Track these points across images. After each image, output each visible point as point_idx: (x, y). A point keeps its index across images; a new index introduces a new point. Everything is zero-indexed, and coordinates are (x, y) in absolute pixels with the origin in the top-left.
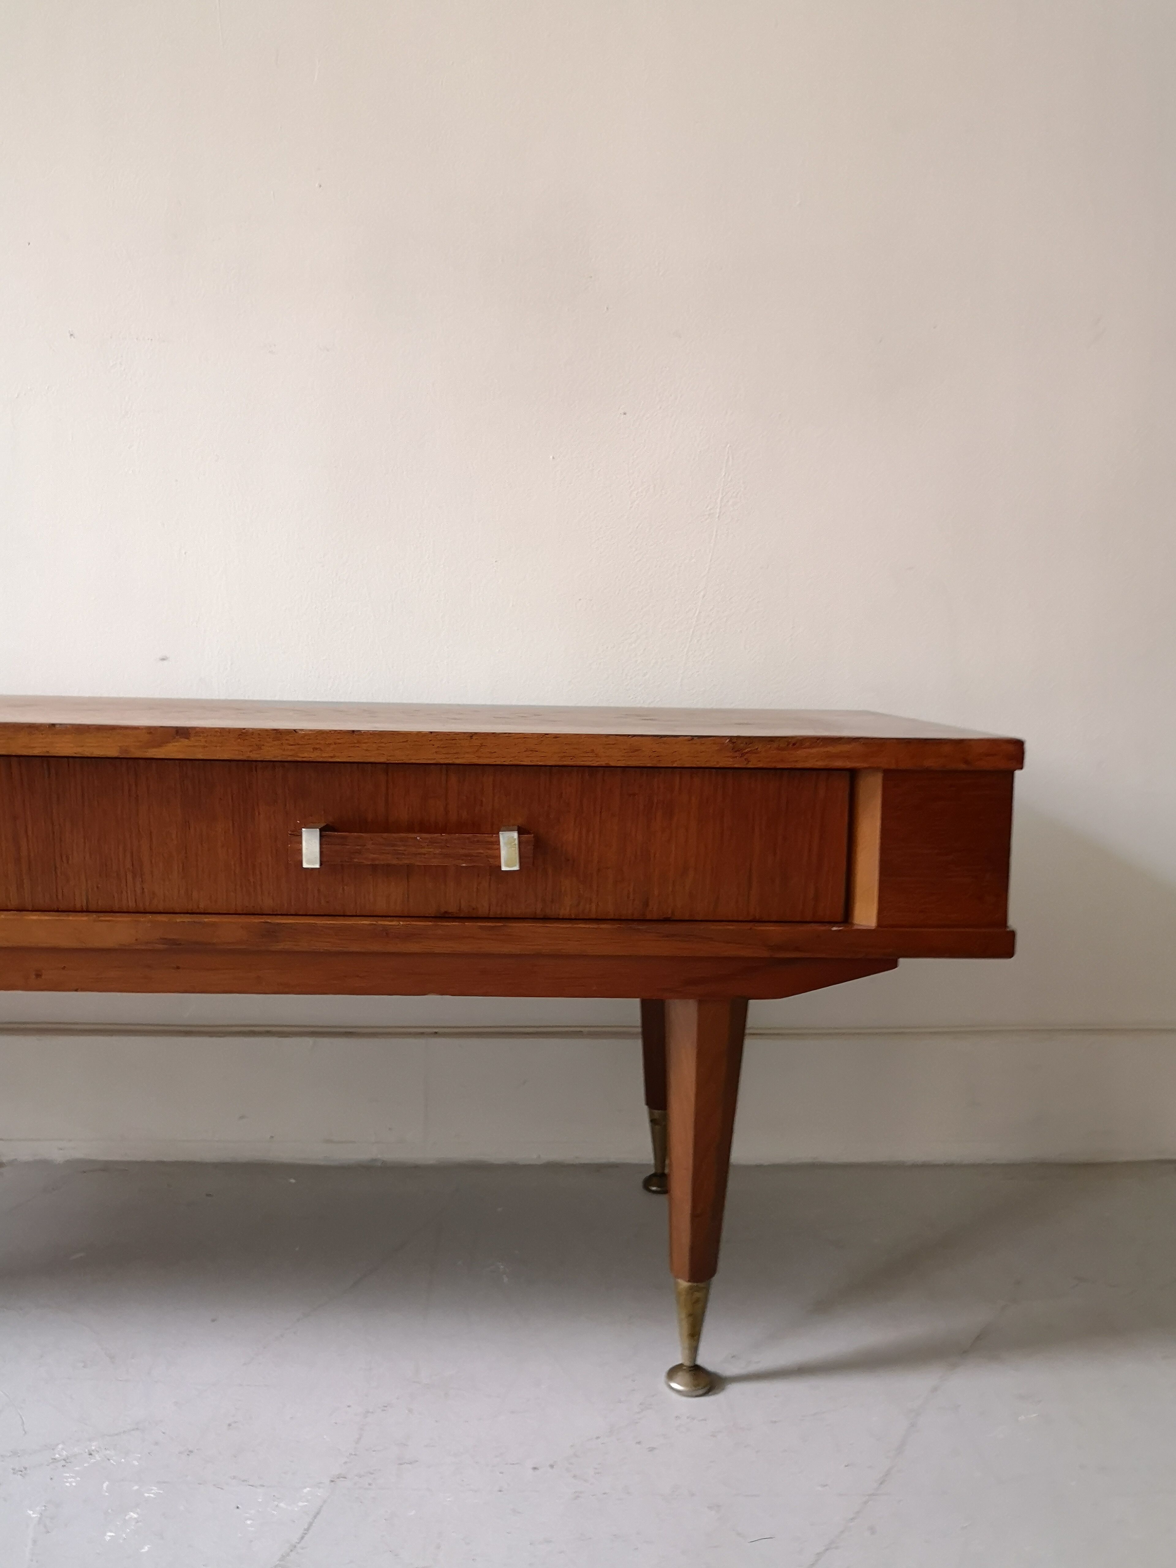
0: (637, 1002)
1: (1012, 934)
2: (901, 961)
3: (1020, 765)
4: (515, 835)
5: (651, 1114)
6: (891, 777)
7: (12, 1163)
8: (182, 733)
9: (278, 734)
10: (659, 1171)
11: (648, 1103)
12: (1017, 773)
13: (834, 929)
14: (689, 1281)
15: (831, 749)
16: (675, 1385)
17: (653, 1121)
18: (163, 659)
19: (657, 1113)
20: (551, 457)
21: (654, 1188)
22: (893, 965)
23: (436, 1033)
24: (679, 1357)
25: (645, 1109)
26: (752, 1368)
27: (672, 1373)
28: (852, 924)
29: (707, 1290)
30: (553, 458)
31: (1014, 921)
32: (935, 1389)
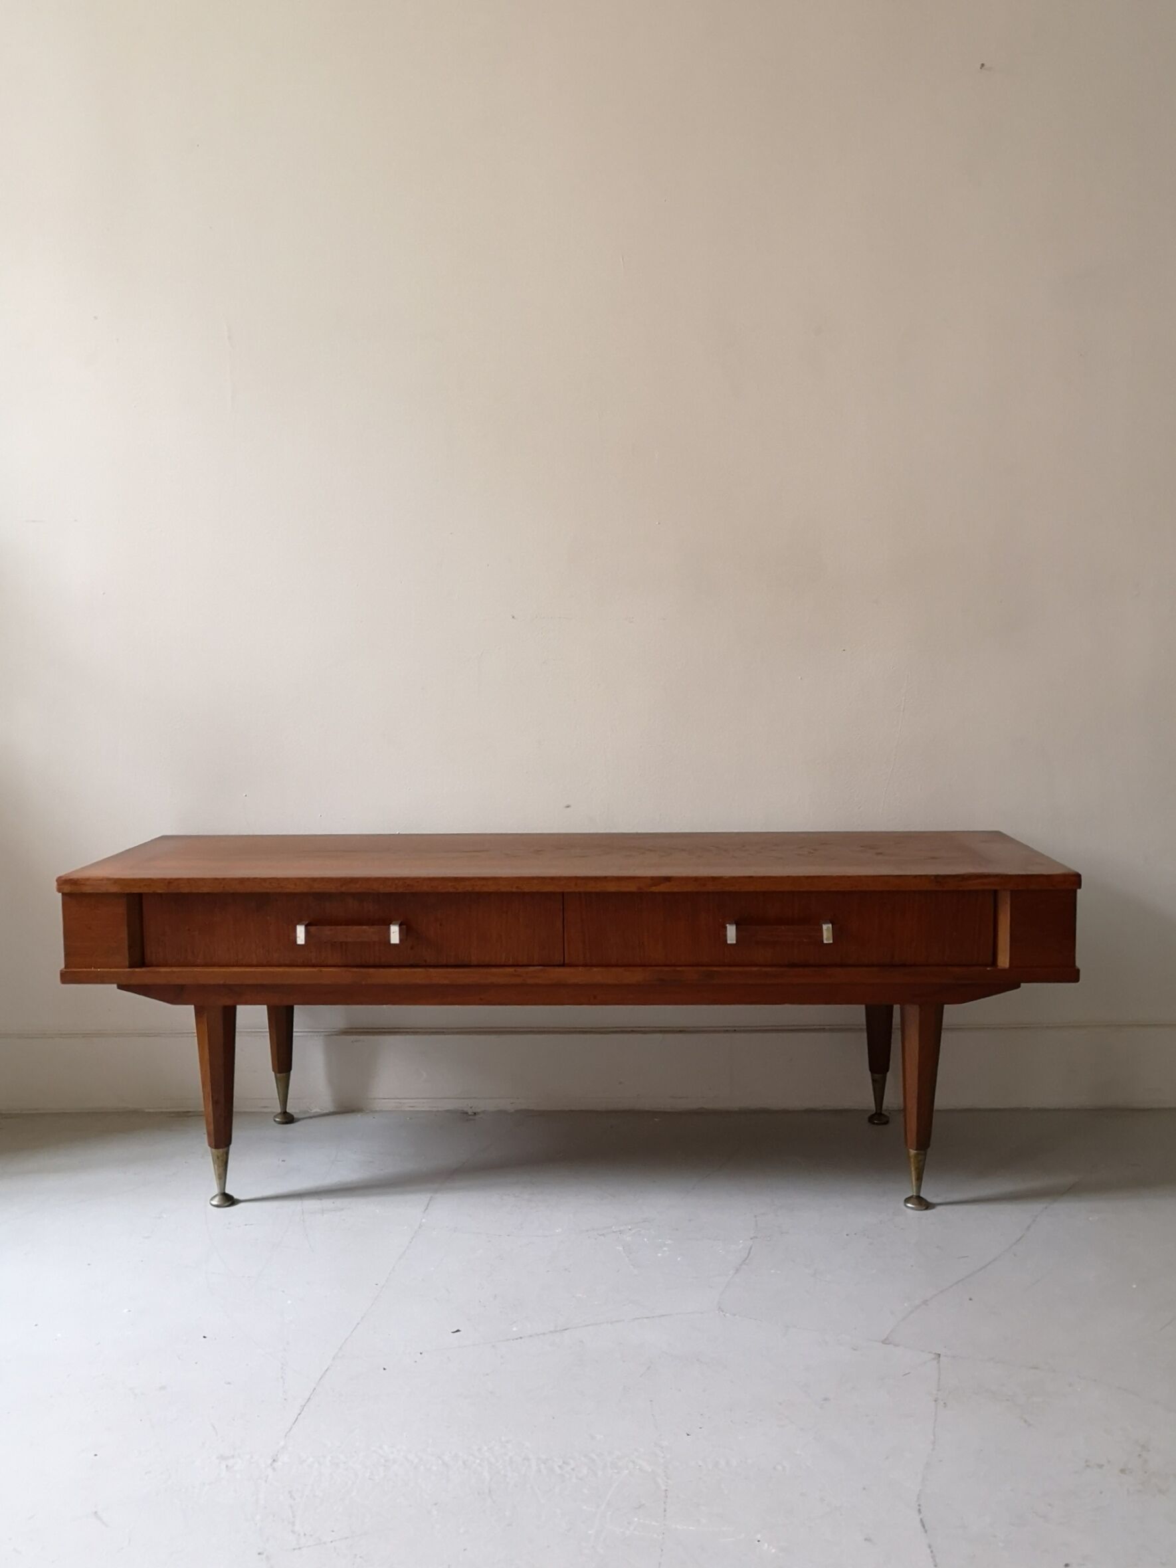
0: (863, 1007)
1: (1078, 971)
2: (1022, 984)
3: (1080, 887)
4: (830, 925)
5: (872, 1076)
6: (1015, 894)
7: (484, 1112)
8: (668, 879)
9: (714, 879)
10: (878, 1111)
11: (870, 1070)
12: (1078, 891)
13: (988, 969)
14: (916, 1150)
15: (985, 881)
16: (909, 1205)
17: (874, 1081)
18: (568, 807)
19: (877, 1076)
20: (800, 678)
21: (876, 1122)
22: (1019, 986)
23: (735, 1030)
24: (912, 1192)
25: (869, 1073)
26: (948, 1200)
27: (907, 1200)
28: (997, 966)
29: (925, 1154)
30: (801, 679)
31: (1078, 964)
32: (1046, 1208)
